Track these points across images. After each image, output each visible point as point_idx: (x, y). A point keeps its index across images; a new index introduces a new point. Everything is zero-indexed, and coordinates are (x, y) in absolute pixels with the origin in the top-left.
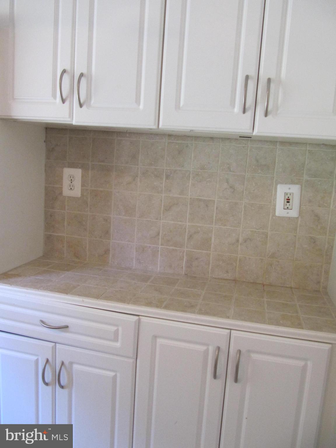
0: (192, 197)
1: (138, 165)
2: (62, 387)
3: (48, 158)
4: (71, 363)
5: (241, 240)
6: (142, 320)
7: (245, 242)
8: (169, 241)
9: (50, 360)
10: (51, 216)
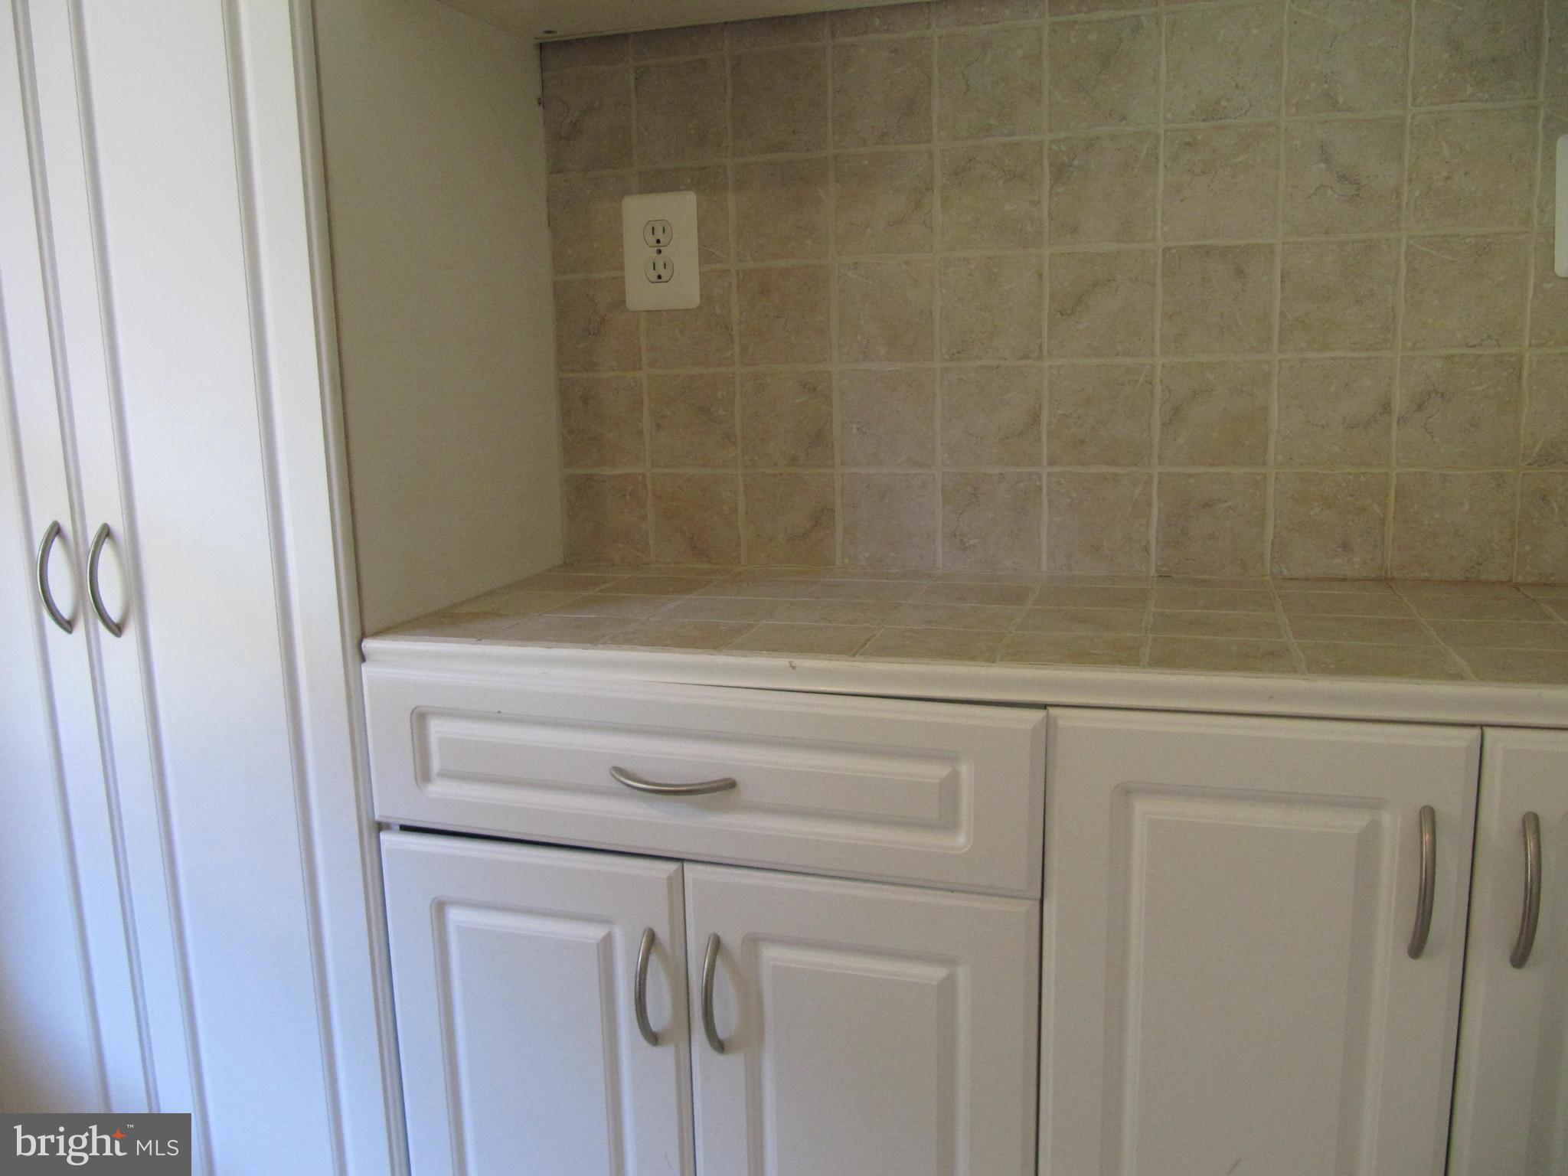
0: (1171, 244)
1: (929, 141)
2: (720, 1046)
3: (556, 168)
4: (753, 942)
5: (1399, 404)
6: (1060, 722)
7: (1420, 407)
8: (1083, 442)
9: (663, 933)
10: (585, 399)
